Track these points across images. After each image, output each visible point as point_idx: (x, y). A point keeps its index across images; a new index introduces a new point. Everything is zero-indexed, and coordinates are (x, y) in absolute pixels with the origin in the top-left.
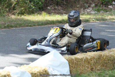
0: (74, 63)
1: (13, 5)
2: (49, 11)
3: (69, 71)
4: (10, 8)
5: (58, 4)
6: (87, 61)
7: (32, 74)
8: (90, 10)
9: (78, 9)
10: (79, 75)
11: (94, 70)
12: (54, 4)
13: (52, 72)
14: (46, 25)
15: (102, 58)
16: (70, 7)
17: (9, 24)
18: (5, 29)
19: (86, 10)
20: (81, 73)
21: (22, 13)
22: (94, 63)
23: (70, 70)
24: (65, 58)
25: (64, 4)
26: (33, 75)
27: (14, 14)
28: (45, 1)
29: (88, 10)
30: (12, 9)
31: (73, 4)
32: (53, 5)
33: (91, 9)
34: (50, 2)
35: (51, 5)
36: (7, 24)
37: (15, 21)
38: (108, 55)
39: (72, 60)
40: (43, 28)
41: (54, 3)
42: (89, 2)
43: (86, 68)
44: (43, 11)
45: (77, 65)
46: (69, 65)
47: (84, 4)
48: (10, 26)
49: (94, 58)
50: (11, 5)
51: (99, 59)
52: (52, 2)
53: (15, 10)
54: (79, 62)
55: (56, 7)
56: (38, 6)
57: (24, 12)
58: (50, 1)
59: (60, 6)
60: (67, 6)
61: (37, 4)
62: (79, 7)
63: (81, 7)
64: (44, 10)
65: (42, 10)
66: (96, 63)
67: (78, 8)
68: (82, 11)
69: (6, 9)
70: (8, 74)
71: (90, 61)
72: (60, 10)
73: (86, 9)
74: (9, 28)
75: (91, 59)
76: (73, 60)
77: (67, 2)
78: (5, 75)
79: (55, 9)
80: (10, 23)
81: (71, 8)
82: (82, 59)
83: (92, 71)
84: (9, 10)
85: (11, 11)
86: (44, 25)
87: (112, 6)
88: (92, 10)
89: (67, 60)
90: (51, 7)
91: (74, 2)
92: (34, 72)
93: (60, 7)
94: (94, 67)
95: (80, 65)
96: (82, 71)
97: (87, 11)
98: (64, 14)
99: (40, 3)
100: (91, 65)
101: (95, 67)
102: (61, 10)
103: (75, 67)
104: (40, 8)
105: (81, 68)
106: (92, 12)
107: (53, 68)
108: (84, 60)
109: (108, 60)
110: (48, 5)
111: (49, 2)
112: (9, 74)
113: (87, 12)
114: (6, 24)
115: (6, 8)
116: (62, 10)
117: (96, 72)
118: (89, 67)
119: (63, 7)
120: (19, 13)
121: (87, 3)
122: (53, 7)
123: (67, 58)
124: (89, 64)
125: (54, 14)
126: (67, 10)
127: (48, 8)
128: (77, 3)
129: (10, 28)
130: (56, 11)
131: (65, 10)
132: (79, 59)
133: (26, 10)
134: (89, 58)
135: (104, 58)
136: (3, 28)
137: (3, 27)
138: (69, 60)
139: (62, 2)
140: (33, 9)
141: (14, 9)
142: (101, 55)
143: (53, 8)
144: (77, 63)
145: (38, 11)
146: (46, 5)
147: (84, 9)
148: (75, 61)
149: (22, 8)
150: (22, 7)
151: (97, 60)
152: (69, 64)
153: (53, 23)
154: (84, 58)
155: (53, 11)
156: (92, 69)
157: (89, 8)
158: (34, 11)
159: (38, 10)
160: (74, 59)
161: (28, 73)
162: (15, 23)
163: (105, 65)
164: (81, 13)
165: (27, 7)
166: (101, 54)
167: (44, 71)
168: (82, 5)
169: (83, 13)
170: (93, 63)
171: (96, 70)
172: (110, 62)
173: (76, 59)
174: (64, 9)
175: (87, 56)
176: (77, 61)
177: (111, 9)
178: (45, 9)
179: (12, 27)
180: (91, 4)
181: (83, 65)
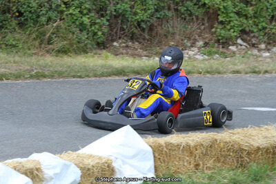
0: (164, 153)
2: (115, 51)
3: (153, 167)
4: (42, 40)
5: (133, 38)
6: (189, 150)
7: (82, 169)
8: (193, 53)
10: (172, 176)
11: (200, 167)
12: (125, 38)
13: (121, 167)
14: (110, 76)
15: (216, 146)
16: (157, 44)
17: (40, 71)
18: (31, 81)
19: (186, 51)
20: (176, 172)
21: (64, 52)
22: (201, 155)
23: (155, 167)
24: (147, 143)
25: (144, 39)
26: (85, 171)
27: (48, 52)
28: (108, 31)
29: (190, 53)
30: (46, 42)
31: (162, 39)
32: (123, 39)
33: (196, 50)
34: (118, 34)
35: (120, 38)
36: (35, 71)
37: (51, 66)
38: (228, 140)
39: (160, 147)
40: (103, 82)
41: (126, 36)
42: (193, 38)
43: (186, 164)
44: (104, 49)
45: (170, 156)
46: (155, 157)
47: (182, 40)
48: (42, 76)
49: (202, 145)
50: (45, 35)
51: (211, 147)
52: (122, 32)
53: (51, 44)
54: (173, 150)
55: (130, 43)
56: (95, 40)
57: (68, 49)
58: (118, 31)
59: (138, 41)
60: (151, 42)
61: (92, 36)
64: (107, 48)
65: (102, 47)
66: (204, 155)
69: (34, 42)
70: (37, 167)
71: (194, 150)
72: (137, 49)
73: (186, 49)
74: (38, 79)
75: (195, 146)
76: (162, 146)
77: (151, 35)
78: (32, 169)
79: (127, 46)
80: (42, 69)
81: (159, 46)
82: (178, 146)
83: (197, 169)
84: (40, 44)
85: (43, 46)
86: (106, 76)
87: (235, 47)
88: (198, 52)
89: (150, 146)
90: (121, 43)
91: (165, 35)
92: (88, 165)
93: (137, 43)
94: (201, 163)
95: (175, 158)
96: (178, 169)
97: (188, 53)
98: (144, 58)
99: (100, 33)
100: (195, 157)
101: (203, 163)
103: (164, 161)
104: (98, 44)
105: (177, 163)
106: (197, 57)
107: (122, 161)
108: (182, 147)
109: (229, 150)
110: (114, 38)
111: (116, 33)
112: (39, 168)
113: (187, 56)
114: (33, 70)
115: (34, 39)
116: (140, 49)
117: (203, 173)
118: (192, 162)
119: (143, 45)
120: (59, 51)
121: (189, 39)
122: (124, 43)
123: (150, 143)
124: (191, 156)
126: (149, 50)
127: (115, 44)
128: (169, 37)
129: (40, 78)
130: (129, 50)
131: (146, 50)
132: (174, 144)
133: (71, 45)
134: (192, 144)
135: (220, 147)
136: (27, 78)
137: (28, 76)
138: (155, 146)
139: (141, 35)
140: (86, 45)
141: (49, 42)
142: (216, 140)
143: (124, 45)
144: (170, 153)
145: (95, 49)
146: (110, 39)
148: (165, 149)
149: (65, 42)
150: (64, 39)
151: (207, 150)
152: (154, 154)
153: (123, 73)
154: (184, 144)
155: (124, 51)
156: (197, 166)
157: (192, 49)
158: (87, 49)
159: (95, 46)
160: (164, 145)
161: (75, 166)
162: (51, 69)
163: (222, 160)
165: (74, 40)
166: (216, 137)
167: (106, 165)
168: (178, 42)
171: (205, 168)
172: (231, 154)
173: (168, 144)
174: (144, 49)
175: (188, 141)
176: (170, 150)
177: (234, 53)
178: (108, 46)
179: (45, 77)
180: (195, 40)
181: (179, 158)
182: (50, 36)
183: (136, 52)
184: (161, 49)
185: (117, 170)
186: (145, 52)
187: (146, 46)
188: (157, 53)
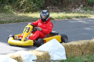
0: (69, 48)
1: (21, 5)
4: (18, 7)
5: (55, 5)
6: (79, 47)
7: (37, 56)
8: (79, 9)
9: (70, 8)
10: (73, 57)
12: (52, 5)
13: (52, 55)
15: (90, 45)
16: (64, 7)
18: (15, 23)
19: (76, 9)
20: (74, 56)
21: (28, 12)
23: (66, 54)
25: (59, 5)
27: (21, 12)
28: (45, 3)
29: (78, 9)
30: (20, 8)
31: (66, 5)
32: (51, 5)
33: (80, 8)
35: (49, 5)
36: (17, 19)
37: (23, 17)
39: (67, 46)
41: (52, 4)
42: (78, 4)
43: (78, 52)
45: (72, 50)
46: (66, 50)
47: (74, 5)
48: (19, 21)
49: (84, 45)
51: (88, 45)
52: (50, 3)
53: (23, 9)
54: (73, 48)
55: (54, 7)
56: (40, 6)
59: (57, 6)
60: (62, 6)
61: (39, 5)
63: (72, 7)
65: (43, 9)
66: (85, 49)
67: (70, 7)
68: (73, 10)
70: (20, 56)
71: (81, 47)
72: (56, 9)
73: (76, 8)
74: (18, 23)
75: (81, 45)
77: (62, 3)
78: (17, 57)
79: (53, 8)
80: (19, 19)
82: (75, 46)
83: (83, 54)
84: (18, 9)
85: (19, 10)
89: (64, 46)
91: (67, 3)
92: (39, 55)
94: (84, 52)
95: (74, 50)
96: (75, 54)
97: (77, 10)
98: (60, 12)
99: (41, 4)
100: (82, 50)
101: (85, 52)
102: (57, 9)
103: (69, 52)
104: (41, 8)
105: (75, 52)
106: (81, 11)
107: (53, 52)
108: (76, 46)
110: (47, 5)
111: (48, 3)
113: (77, 11)
115: (16, 7)
117: (85, 56)
118: (81, 52)
119: (59, 7)
121: (77, 4)
122: (51, 7)
123: (64, 45)
124: (80, 49)
125: (52, 12)
127: (48, 7)
128: (69, 4)
130: (53, 10)
131: (60, 9)
132: (73, 45)
133: (30, 9)
134: (80, 45)
135: (92, 45)
136: (13, 22)
137: (14, 22)
138: (65, 46)
139: (58, 3)
140: (36, 8)
142: (90, 43)
143: (51, 8)
144: (71, 49)
146: (46, 6)
147: (75, 8)
149: (28, 8)
150: (27, 6)
151: (86, 47)
152: (65, 49)
153: (51, 19)
155: (52, 10)
158: (37, 10)
159: (40, 9)
160: (69, 46)
161: (34, 55)
162: (23, 18)
163: (92, 51)
164: (72, 12)
165: (31, 7)
167: (47, 54)
168: (73, 5)
169: (74, 11)
171: (86, 54)
173: (71, 45)
175: (79, 44)
178: (45, 8)
179: (21, 22)
180: (80, 4)
181: (76, 50)
182: (21, 6)
183: (56, 10)
184: (66, 8)
185: (51, 56)
186: (60, 10)
187: (60, 8)
188: (65, 10)
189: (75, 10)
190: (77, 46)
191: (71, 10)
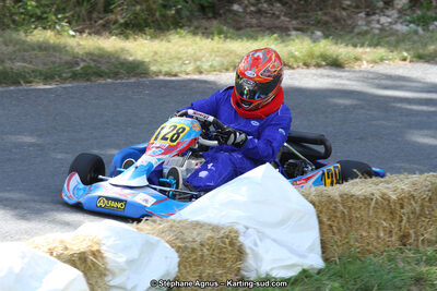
0: (339, 215)
2: (235, 21)
3: (318, 242)
4: (92, 5)
6: (389, 208)
7: (181, 250)
8: (389, 20)
9: (344, 13)
10: (356, 259)
11: (411, 241)
13: (256, 245)
16: (317, 5)
17: (92, 64)
18: (75, 84)
19: (376, 17)
20: (363, 252)
21: (137, 26)
22: (412, 216)
23: (323, 243)
24: (306, 196)
26: (185, 255)
29: (384, 20)
30: (100, 7)
33: (394, 13)
36: (82, 65)
39: (330, 203)
43: (382, 234)
44: (216, 18)
45: (350, 221)
46: (321, 222)
48: (95, 73)
49: (413, 197)
51: (430, 200)
53: (112, 11)
54: (356, 210)
55: (265, 5)
56: (196, 2)
57: (145, 20)
59: (280, 1)
62: (349, 6)
63: (357, 7)
64: (220, 15)
65: (210, 15)
66: (418, 216)
67: (344, 9)
68: (360, 23)
69: (78, 9)
70: (95, 248)
71: (398, 208)
72: (278, 17)
73: (374, 14)
74: (88, 80)
75: (399, 200)
76: (336, 202)
78: (84, 253)
79: (259, 12)
80: (95, 61)
81: (321, 10)
82: (367, 200)
83: (404, 245)
84: (90, 12)
85: (95, 15)
88: (399, 18)
89: (312, 202)
90: (246, 6)
93: (278, 5)
94: (411, 232)
95: (361, 224)
96: (368, 244)
97: (378, 22)
98: (294, 33)
100: (401, 221)
101: (415, 233)
102: (282, 18)
103: (340, 230)
104: (203, 8)
105: (364, 234)
106: (399, 27)
107: (258, 232)
108: (373, 204)
112: (98, 251)
113: (378, 26)
114: (78, 64)
115: (79, 3)
116: (285, 15)
117: (417, 251)
118: (395, 231)
119: (291, 7)
120: (126, 25)
122: (253, 5)
123: (312, 197)
124: (392, 219)
126: (303, 17)
127: (236, 7)
129: (92, 78)
130: (262, 19)
131: (296, 18)
132: (357, 198)
133: (150, 11)
134: (394, 197)
136: (66, 79)
137: (69, 75)
138: (320, 202)
141: (107, 8)
143: (252, 8)
144: (350, 216)
145: (197, 18)
147: (368, 15)
148: (341, 207)
149: (138, 7)
150: (135, 1)
151: (422, 206)
152: (318, 217)
154: (377, 195)
155: (254, 21)
156: (404, 239)
157: (389, 12)
158: (182, 18)
159: (197, 14)
160: (339, 199)
161: (167, 246)
164: (356, 30)
167: (227, 241)
169: (365, 28)
170: (408, 218)
171: (420, 242)
173: (346, 198)
174: (293, 15)
175: (385, 191)
176: (350, 208)
178: (221, 12)
179: (101, 76)
181: (369, 224)
183: (277, 22)
184: (325, 14)
185: (248, 251)
186: (294, 22)
187: (297, 10)
188: (319, 22)
189: (368, 23)
190: (376, 203)
191: (349, 22)
